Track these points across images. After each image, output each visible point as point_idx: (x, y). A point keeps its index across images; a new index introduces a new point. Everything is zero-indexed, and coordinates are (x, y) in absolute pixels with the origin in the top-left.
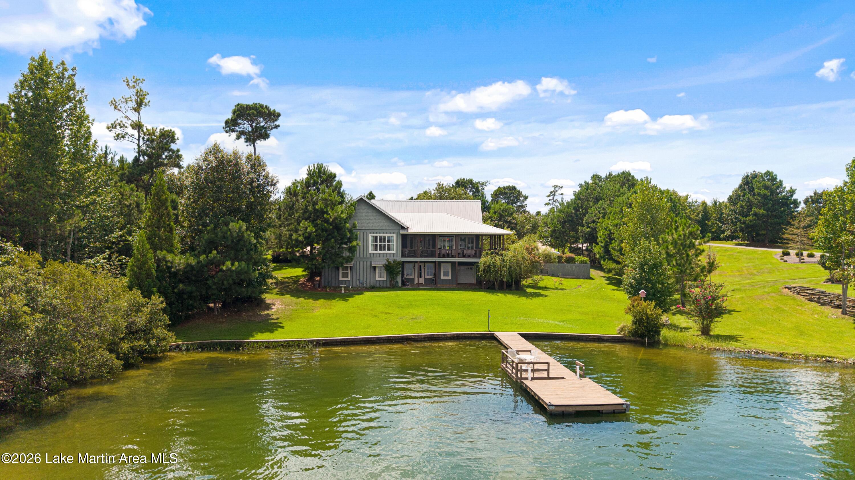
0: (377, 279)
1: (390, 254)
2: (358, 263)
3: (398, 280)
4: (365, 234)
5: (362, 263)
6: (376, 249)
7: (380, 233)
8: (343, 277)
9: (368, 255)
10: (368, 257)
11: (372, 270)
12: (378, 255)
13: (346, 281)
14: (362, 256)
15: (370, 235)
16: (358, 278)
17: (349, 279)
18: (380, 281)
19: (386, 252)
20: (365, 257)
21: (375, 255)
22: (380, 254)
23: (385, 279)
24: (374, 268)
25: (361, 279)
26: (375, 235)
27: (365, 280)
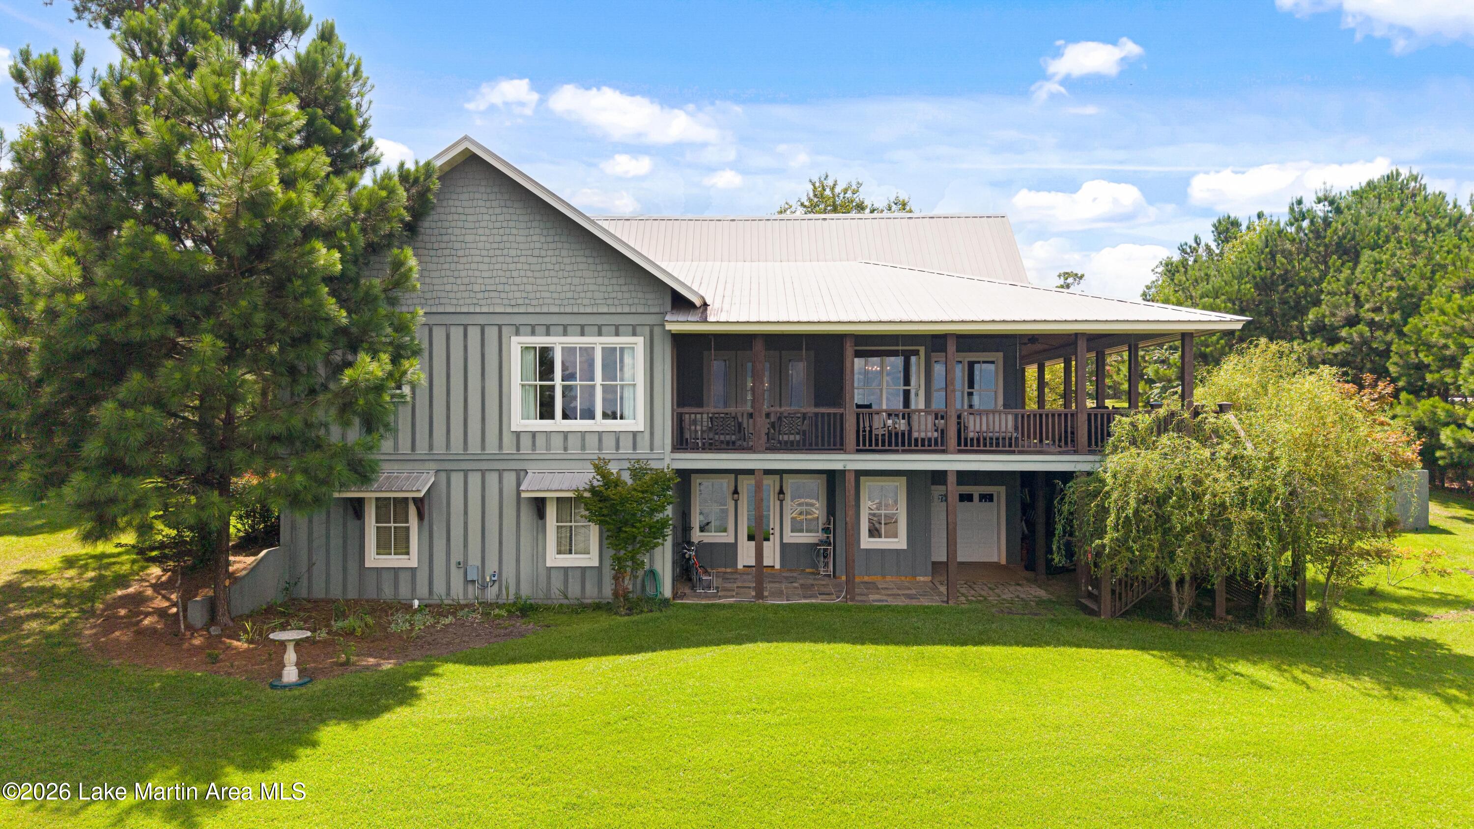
0: (554, 559)
1: (617, 435)
2: (457, 480)
3: (658, 567)
4: (492, 334)
5: (475, 480)
6: (546, 412)
7: (565, 333)
8: (383, 547)
9: (507, 439)
10: (509, 447)
11: (527, 515)
12: (557, 441)
13: (396, 571)
14: (474, 447)
15: (515, 339)
16: (457, 556)
17: (411, 561)
18: (566, 570)
19: (600, 424)
20: (492, 448)
21: (541, 441)
22: (566, 435)
23: (591, 560)
24: (539, 505)
25: (474, 561)
26: (541, 341)
27: (492, 566)
